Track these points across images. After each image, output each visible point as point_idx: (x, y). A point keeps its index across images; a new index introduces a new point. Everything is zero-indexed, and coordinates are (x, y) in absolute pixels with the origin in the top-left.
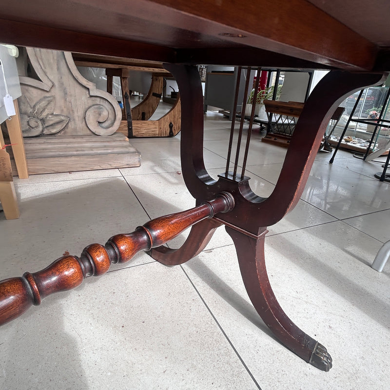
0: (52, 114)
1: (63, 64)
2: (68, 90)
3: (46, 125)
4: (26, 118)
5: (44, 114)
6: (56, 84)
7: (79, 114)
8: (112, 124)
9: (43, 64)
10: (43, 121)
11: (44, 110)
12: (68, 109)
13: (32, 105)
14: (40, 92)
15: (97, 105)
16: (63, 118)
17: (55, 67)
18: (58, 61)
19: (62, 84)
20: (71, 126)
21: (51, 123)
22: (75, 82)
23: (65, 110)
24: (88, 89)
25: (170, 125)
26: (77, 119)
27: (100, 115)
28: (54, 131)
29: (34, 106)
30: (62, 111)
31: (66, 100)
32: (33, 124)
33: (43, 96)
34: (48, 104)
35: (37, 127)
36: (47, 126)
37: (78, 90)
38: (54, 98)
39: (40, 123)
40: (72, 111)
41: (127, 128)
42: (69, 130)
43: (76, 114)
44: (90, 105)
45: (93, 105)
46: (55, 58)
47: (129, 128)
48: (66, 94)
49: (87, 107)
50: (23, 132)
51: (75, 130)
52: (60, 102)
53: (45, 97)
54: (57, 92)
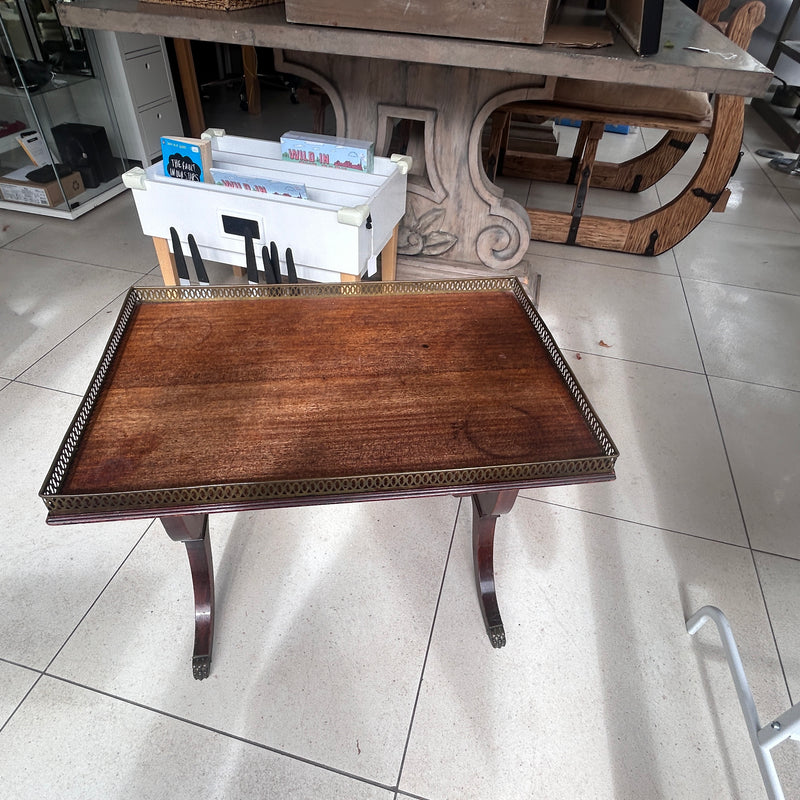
0: (438, 232)
1: (464, 170)
2: (464, 204)
3: (428, 244)
4: (408, 233)
5: (428, 231)
6: (451, 194)
7: (471, 234)
8: (514, 254)
9: (441, 169)
10: (425, 238)
11: (429, 226)
12: (459, 227)
13: (418, 217)
14: (430, 202)
15: (498, 226)
16: (448, 238)
17: (455, 173)
18: (459, 164)
19: (458, 195)
20: (458, 248)
21: (434, 243)
22: (475, 195)
23: (454, 228)
24: (490, 205)
25: (652, 235)
26: (467, 240)
27: (497, 241)
28: (434, 253)
29: (420, 219)
30: (451, 228)
31: (458, 215)
32: (413, 240)
33: (431, 208)
34: (436, 219)
35: (417, 245)
36: (428, 246)
37: (477, 203)
38: (445, 210)
39: (421, 241)
40: (463, 230)
41: (568, 229)
42: (453, 254)
43: (466, 235)
44: (487, 225)
45: (492, 227)
46: (457, 162)
47: (571, 230)
48: (460, 207)
49: (483, 227)
50: (399, 248)
51: (461, 254)
52: (450, 216)
53: (435, 210)
54: (450, 205)
